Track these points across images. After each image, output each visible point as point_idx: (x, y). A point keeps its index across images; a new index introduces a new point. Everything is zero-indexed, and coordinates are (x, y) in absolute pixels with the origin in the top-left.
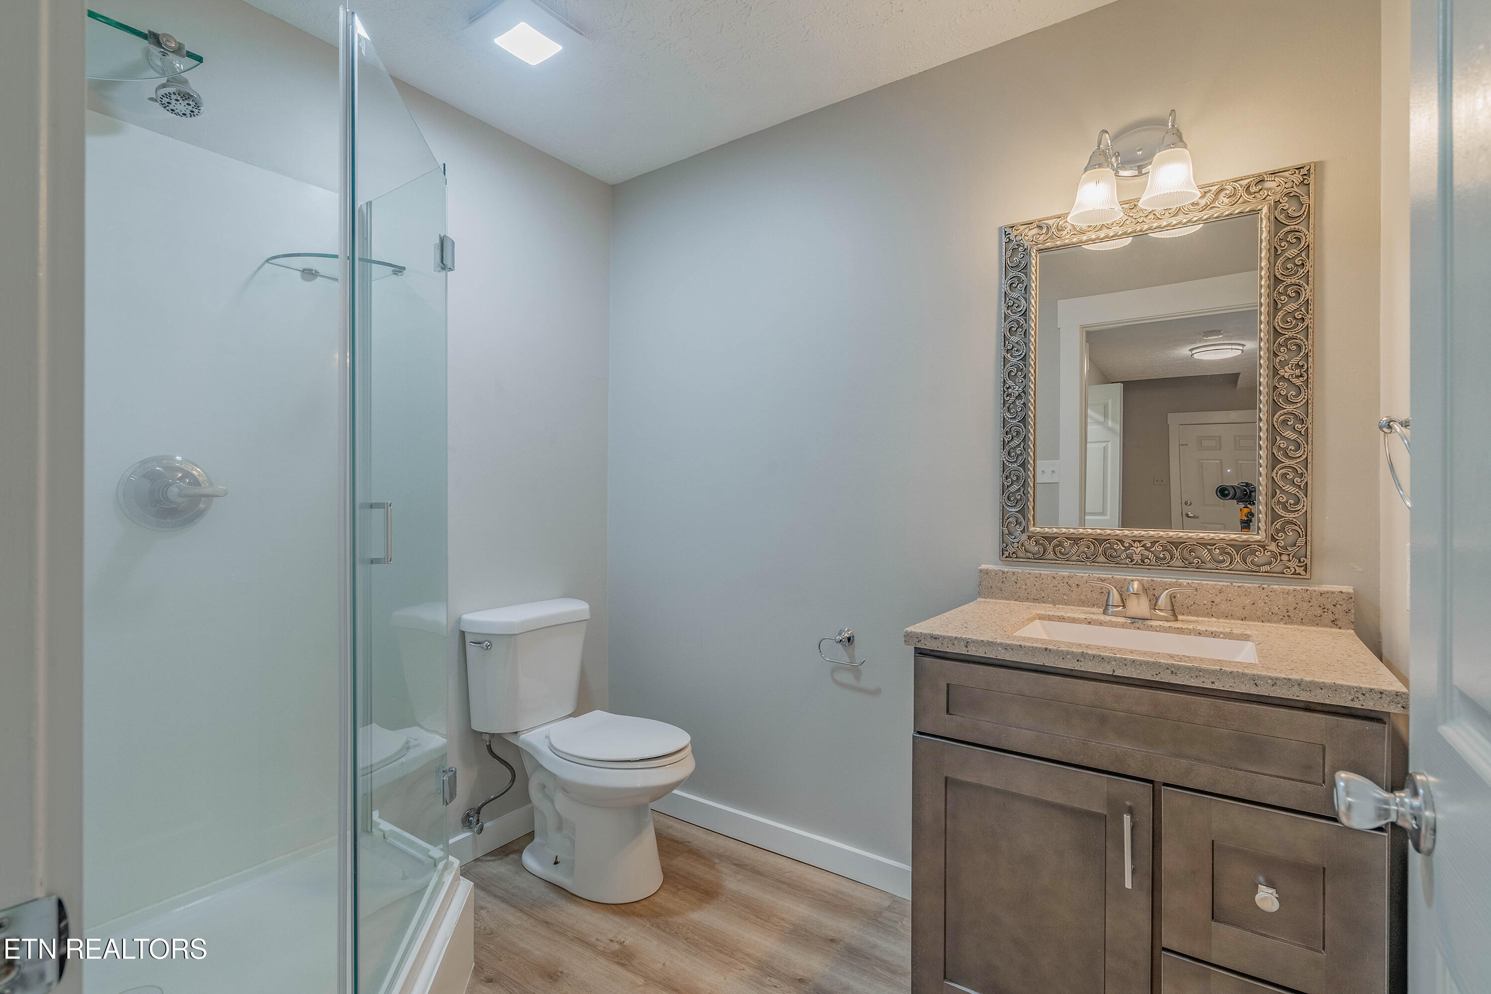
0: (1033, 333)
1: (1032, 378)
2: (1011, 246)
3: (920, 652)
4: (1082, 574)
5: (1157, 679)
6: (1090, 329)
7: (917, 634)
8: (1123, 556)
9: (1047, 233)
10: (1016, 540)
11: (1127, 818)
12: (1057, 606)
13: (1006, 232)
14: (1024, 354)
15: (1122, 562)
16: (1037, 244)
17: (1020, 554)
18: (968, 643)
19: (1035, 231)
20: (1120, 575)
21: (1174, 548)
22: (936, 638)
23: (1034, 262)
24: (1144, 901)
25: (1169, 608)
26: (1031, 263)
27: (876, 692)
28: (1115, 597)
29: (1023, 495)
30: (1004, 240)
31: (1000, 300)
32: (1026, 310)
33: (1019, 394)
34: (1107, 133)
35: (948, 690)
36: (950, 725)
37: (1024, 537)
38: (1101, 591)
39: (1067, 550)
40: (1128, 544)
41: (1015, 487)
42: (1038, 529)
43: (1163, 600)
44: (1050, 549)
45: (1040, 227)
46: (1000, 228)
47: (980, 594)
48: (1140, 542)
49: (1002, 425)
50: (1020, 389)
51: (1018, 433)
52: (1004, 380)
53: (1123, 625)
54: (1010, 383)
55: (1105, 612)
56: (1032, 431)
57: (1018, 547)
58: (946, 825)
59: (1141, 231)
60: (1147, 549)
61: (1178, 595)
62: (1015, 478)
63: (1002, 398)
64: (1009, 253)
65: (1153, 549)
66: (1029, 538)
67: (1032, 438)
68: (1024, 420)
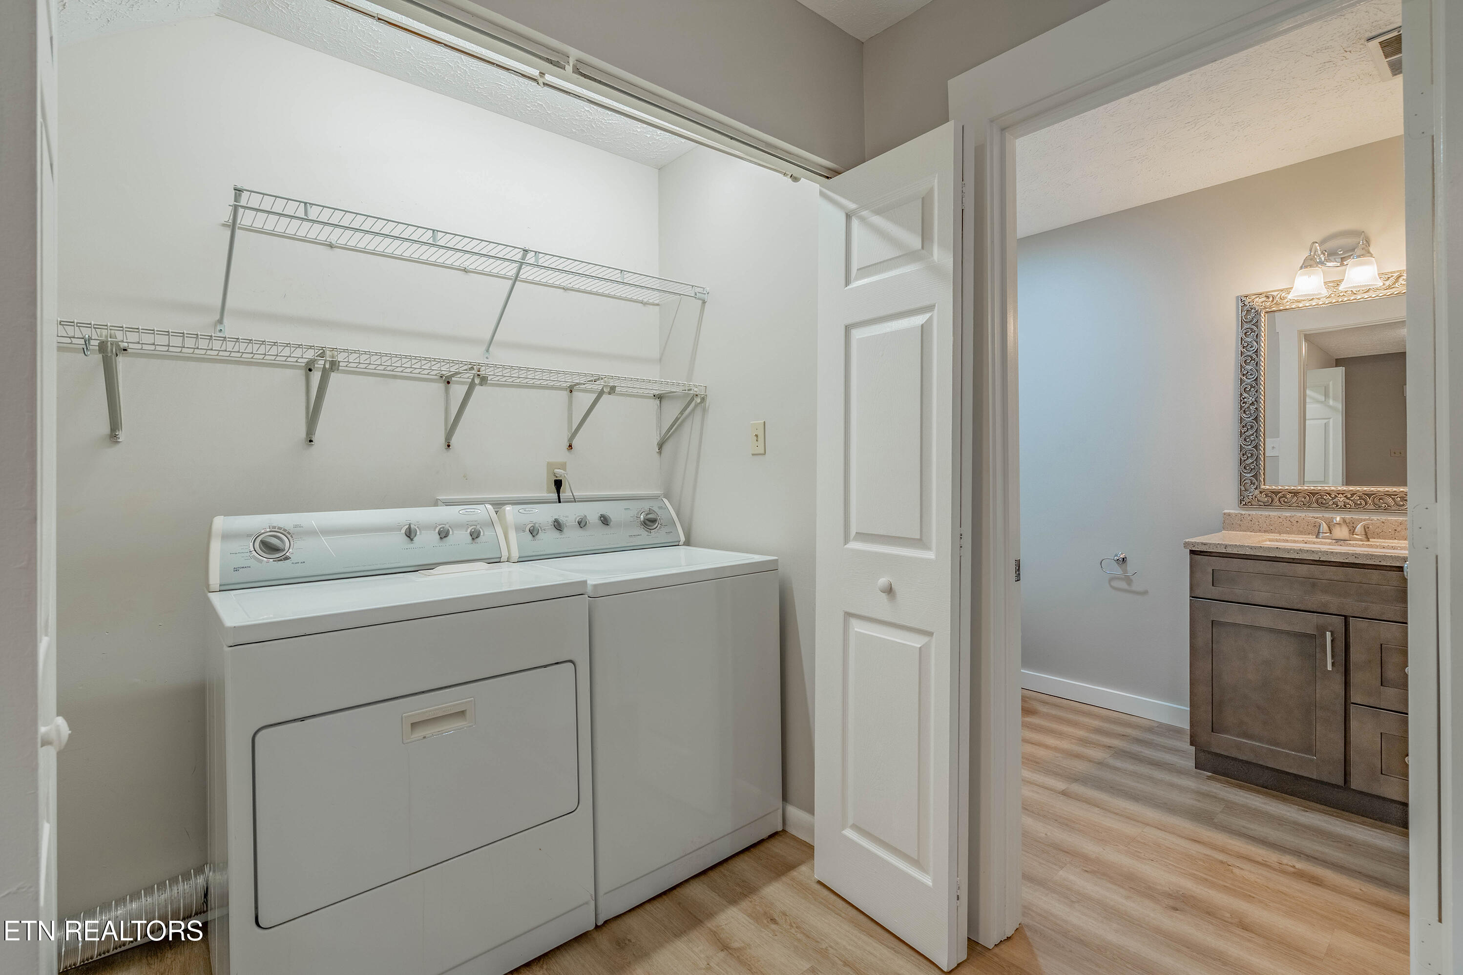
0: (1263, 364)
1: (1262, 393)
2: (1245, 308)
3: (1192, 552)
4: (1300, 515)
5: (1347, 561)
6: (1307, 333)
7: (1192, 542)
8: (1331, 503)
9: (1272, 301)
10: (1250, 494)
11: (1328, 634)
12: (1282, 535)
13: (1241, 300)
14: (1256, 377)
15: (1330, 507)
16: (1265, 308)
17: (1253, 503)
18: (1226, 547)
19: (1264, 299)
20: (1327, 515)
21: (1368, 498)
22: (1205, 544)
23: (1263, 320)
24: (1339, 678)
25: (1363, 533)
26: (1261, 320)
27: (1145, 593)
28: (1324, 527)
29: (1255, 465)
30: (1241, 304)
31: (1237, 343)
32: (1257, 349)
33: (1252, 402)
34: (1317, 243)
35: (1213, 573)
36: (1215, 592)
37: (1257, 492)
38: (1315, 525)
39: (1289, 500)
40: (1334, 496)
41: (1250, 461)
42: (1268, 487)
43: (1359, 528)
44: (1276, 499)
45: (1268, 297)
46: (1237, 297)
47: (1224, 529)
48: (1342, 494)
49: (1240, 422)
50: (1253, 399)
51: (1252, 427)
52: (1241, 393)
53: (1330, 544)
54: (1245, 395)
55: (1317, 537)
56: (1262, 426)
57: (1252, 499)
58: (1212, 647)
59: (1342, 301)
60: (1348, 498)
61: (1371, 527)
62: (1250, 455)
63: (1240, 405)
64: (1244, 313)
65: (1353, 498)
66: (1261, 493)
67: (1262, 430)
68: (1256, 419)
